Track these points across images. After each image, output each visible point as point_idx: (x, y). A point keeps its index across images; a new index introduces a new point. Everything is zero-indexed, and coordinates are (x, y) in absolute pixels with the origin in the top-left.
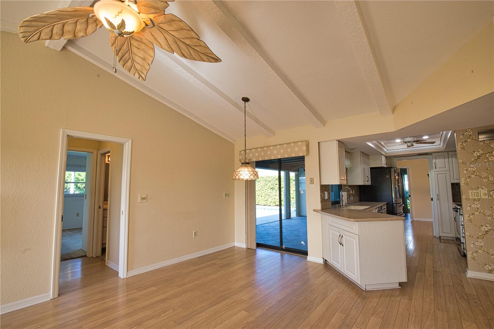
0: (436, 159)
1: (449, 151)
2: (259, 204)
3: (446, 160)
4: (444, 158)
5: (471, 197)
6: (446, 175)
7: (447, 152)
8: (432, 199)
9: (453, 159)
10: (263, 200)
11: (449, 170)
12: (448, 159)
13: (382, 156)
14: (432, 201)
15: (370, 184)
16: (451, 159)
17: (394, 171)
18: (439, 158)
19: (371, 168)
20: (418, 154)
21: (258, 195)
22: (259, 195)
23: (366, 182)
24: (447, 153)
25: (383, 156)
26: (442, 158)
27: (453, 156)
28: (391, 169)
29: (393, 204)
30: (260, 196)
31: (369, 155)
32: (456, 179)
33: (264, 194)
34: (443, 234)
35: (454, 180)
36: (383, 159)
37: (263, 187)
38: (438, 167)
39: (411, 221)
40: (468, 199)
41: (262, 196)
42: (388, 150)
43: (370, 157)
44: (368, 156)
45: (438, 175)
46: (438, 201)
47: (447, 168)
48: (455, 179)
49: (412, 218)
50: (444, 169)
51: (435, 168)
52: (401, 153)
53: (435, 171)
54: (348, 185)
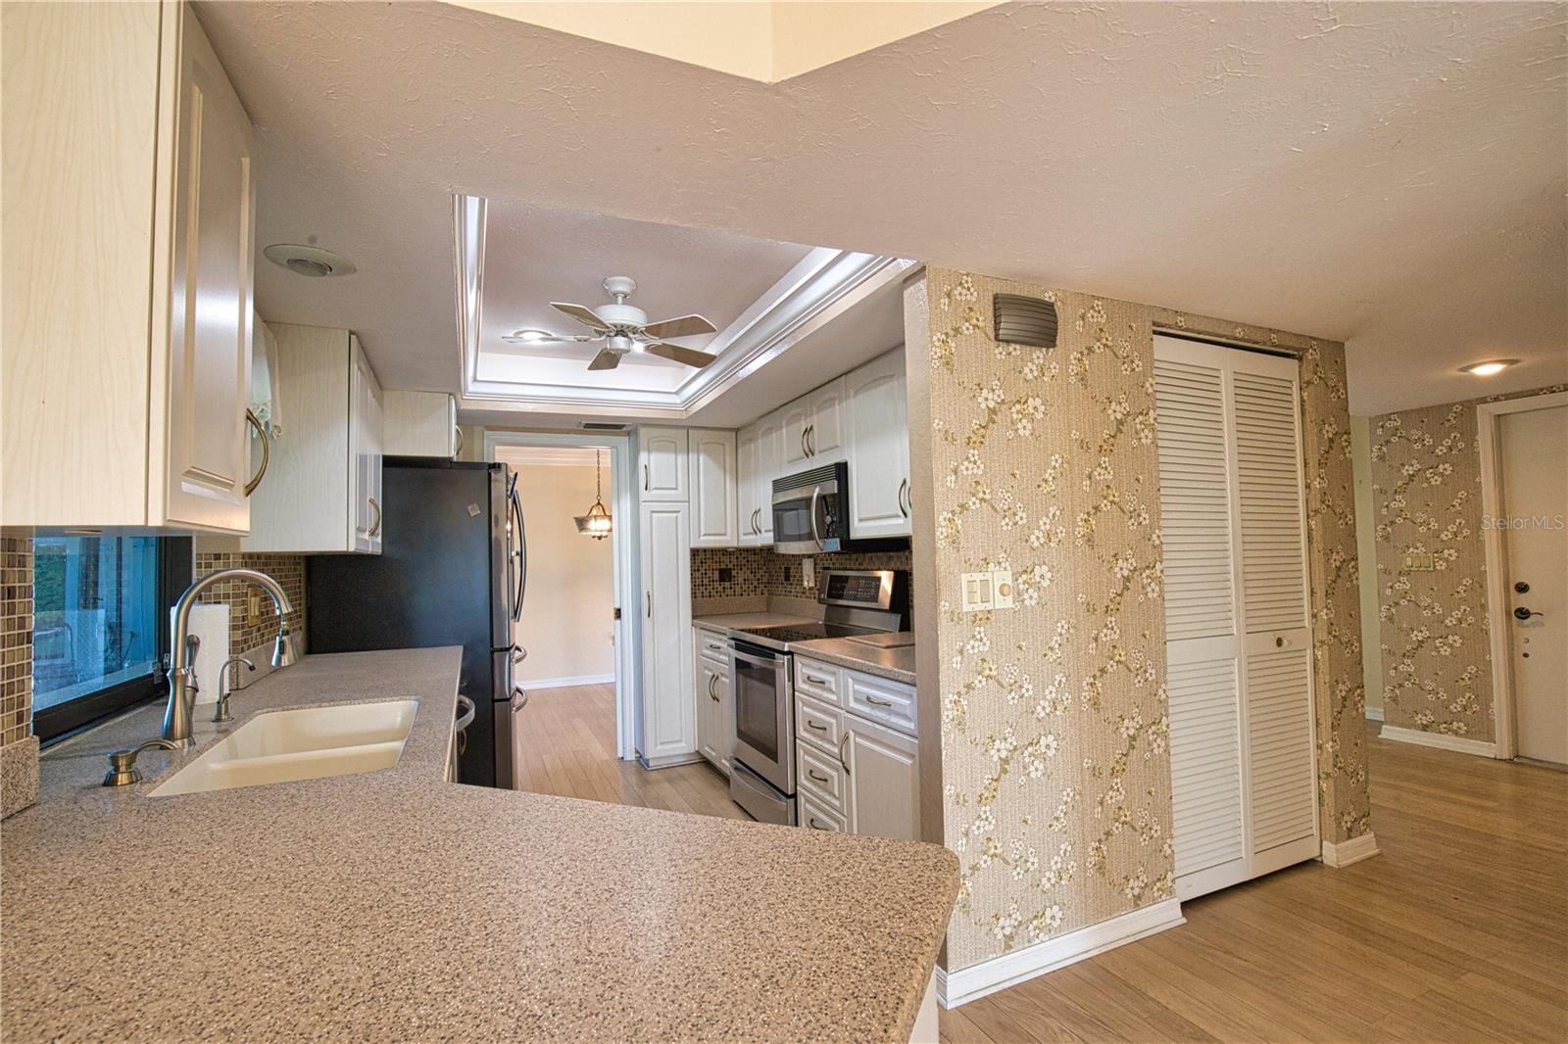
0: (649, 452)
1: (691, 427)
3: (680, 458)
4: (676, 453)
5: (966, 607)
6: (677, 517)
7: (684, 427)
8: (618, 613)
9: (702, 458)
11: (687, 499)
12: (685, 456)
13: (449, 401)
14: (618, 621)
15: (378, 551)
16: (696, 456)
18: (660, 450)
19: (389, 462)
20: (588, 426)
23: (367, 537)
24: (685, 431)
26: (668, 450)
27: (701, 446)
28: (493, 474)
29: (494, 650)
31: (383, 385)
32: (705, 535)
34: (658, 747)
35: (700, 536)
38: (652, 485)
40: (956, 617)
42: (478, 381)
44: (382, 387)
45: (654, 515)
46: (647, 622)
47: (681, 492)
48: (702, 533)
50: (673, 492)
51: (646, 489)
52: (529, 408)
53: (644, 501)
54: (244, 556)
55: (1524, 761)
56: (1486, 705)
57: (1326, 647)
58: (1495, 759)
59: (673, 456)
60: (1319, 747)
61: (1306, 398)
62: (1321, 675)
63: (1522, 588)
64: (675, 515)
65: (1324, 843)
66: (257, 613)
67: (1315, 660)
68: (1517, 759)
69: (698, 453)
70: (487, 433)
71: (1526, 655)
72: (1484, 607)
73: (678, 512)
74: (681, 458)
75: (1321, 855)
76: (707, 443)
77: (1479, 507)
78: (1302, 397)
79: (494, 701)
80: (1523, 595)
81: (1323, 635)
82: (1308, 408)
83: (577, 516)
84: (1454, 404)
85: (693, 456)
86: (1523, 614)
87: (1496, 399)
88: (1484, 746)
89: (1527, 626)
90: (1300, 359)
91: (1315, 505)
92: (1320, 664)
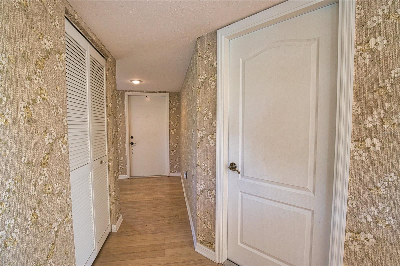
55: (132, 178)
56: (125, 166)
57: (112, 161)
58: (127, 179)
60: (110, 195)
61: (107, 74)
62: (111, 171)
63: (132, 137)
65: (112, 225)
67: (109, 166)
68: (131, 178)
71: (132, 153)
72: (125, 142)
75: (111, 230)
77: (125, 118)
78: (106, 74)
80: (132, 139)
81: (111, 157)
82: (108, 78)
84: (120, 91)
86: (132, 143)
87: (129, 91)
88: (124, 176)
89: (133, 146)
90: (106, 60)
91: (110, 113)
92: (110, 167)
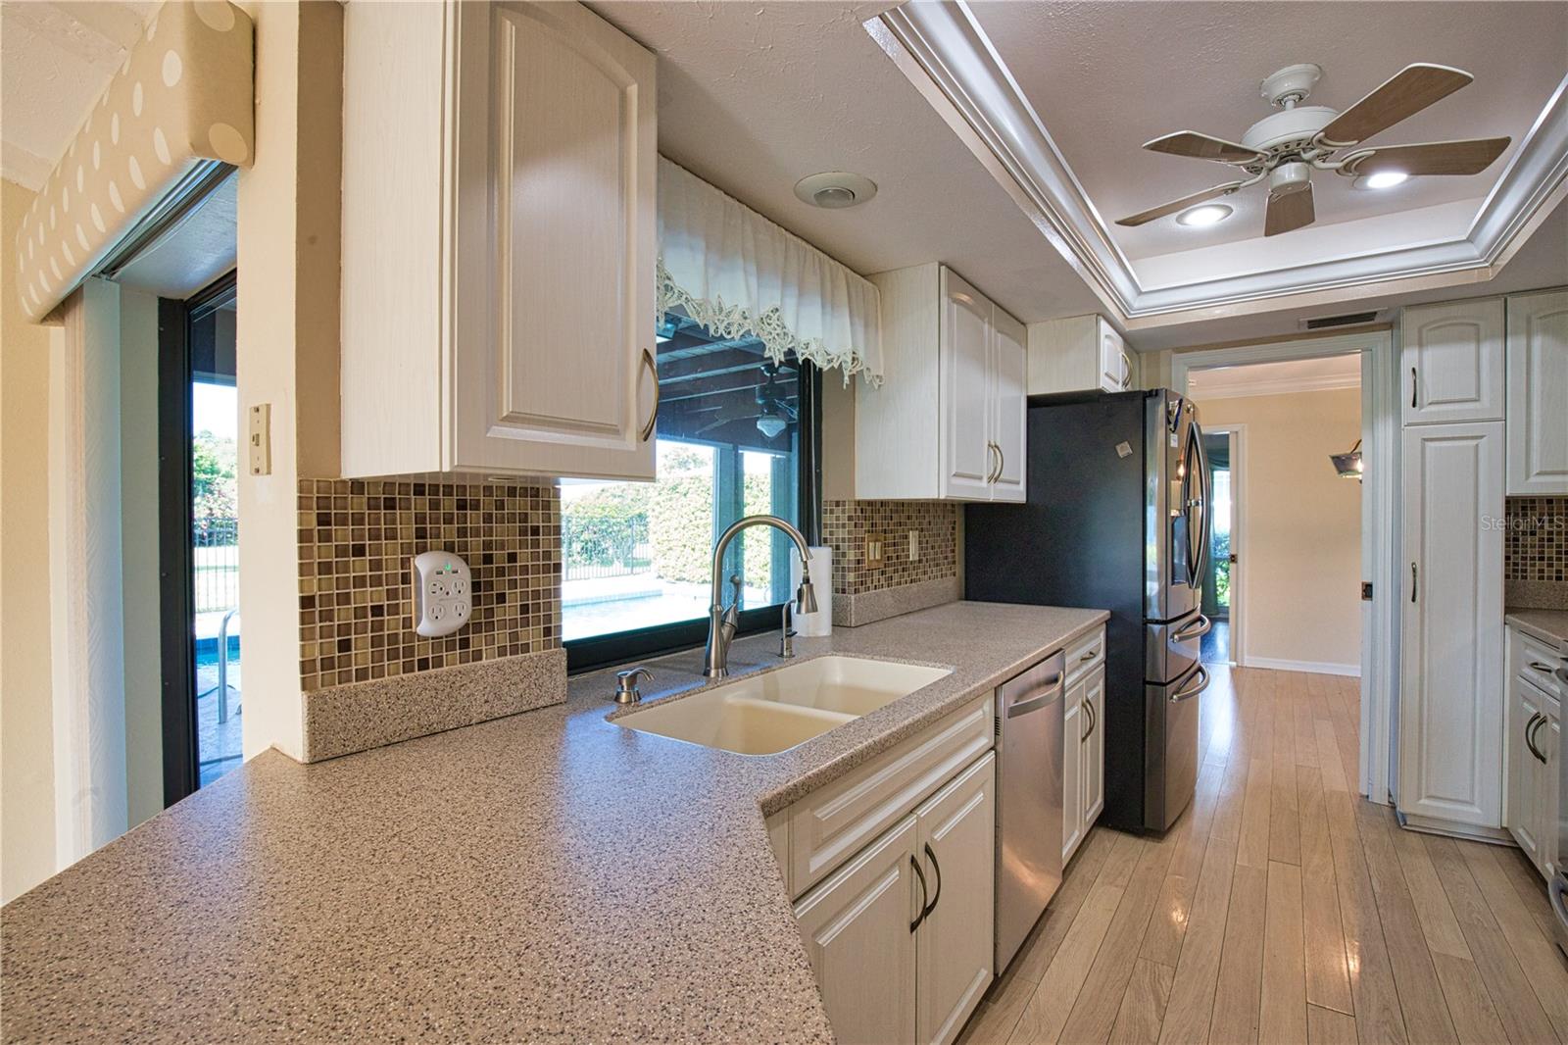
0: (1421, 346)
1: (1512, 293)
2: (684, 575)
3: (1485, 349)
4: (1478, 341)
6: (1477, 445)
7: (1496, 296)
8: (1368, 591)
9: (1537, 342)
10: (698, 564)
11: (1500, 415)
12: (1500, 344)
13: (1097, 322)
14: (1367, 603)
15: (1022, 499)
16: (1523, 341)
17: (1169, 413)
18: (1442, 341)
19: (1033, 403)
20: (1313, 324)
21: (680, 544)
22: (685, 546)
23: (984, 483)
24: (1499, 303)
25: (1104, 326)
26: (1461, 339)
27: (1535, 322)
28: (1148, 401)
29: (1146, 622)
30: (688, 550)
31: (1025, 320)
32: (1541, 474)
33: (701, 540)
34: (1424, 801)
35: (1528, 477)
36: (1105, 344)
37: (698, 514)
38: (1427, 394)
39: (1233, 670)
41: (693, 549)
42: (1140, 293)
43: (1031, 329)
44: (1023, 324)
45: (1429, 444)
46: (1412, 610)
47: (1488, 404)
48: (1535, 470)
49: (1234, 654)
50: (1471, 405)
51: (1414, 405)
52: (1218, 313)
53: (1409, 425)
54: (859, 503)
59: (1472, 347)
64: (1474, 443)
66: (878, 557)
69: (1529, 336)
70: (1175, 356)
73: (1482, 437)
74: (1489, 350)
76: (1545, 317)
79: (1145, 682)
83: (1335, 454)
85: (1516, 344)
